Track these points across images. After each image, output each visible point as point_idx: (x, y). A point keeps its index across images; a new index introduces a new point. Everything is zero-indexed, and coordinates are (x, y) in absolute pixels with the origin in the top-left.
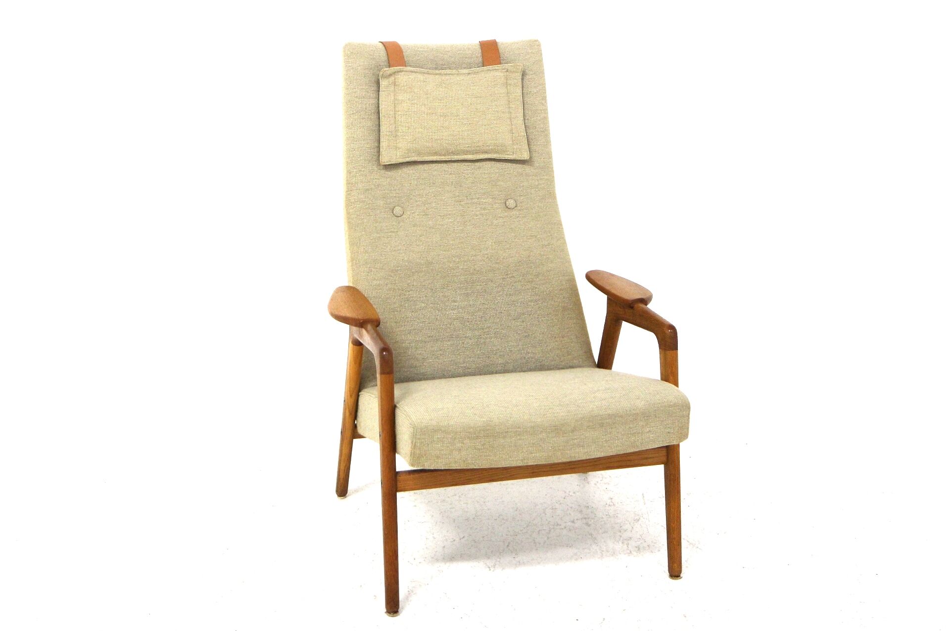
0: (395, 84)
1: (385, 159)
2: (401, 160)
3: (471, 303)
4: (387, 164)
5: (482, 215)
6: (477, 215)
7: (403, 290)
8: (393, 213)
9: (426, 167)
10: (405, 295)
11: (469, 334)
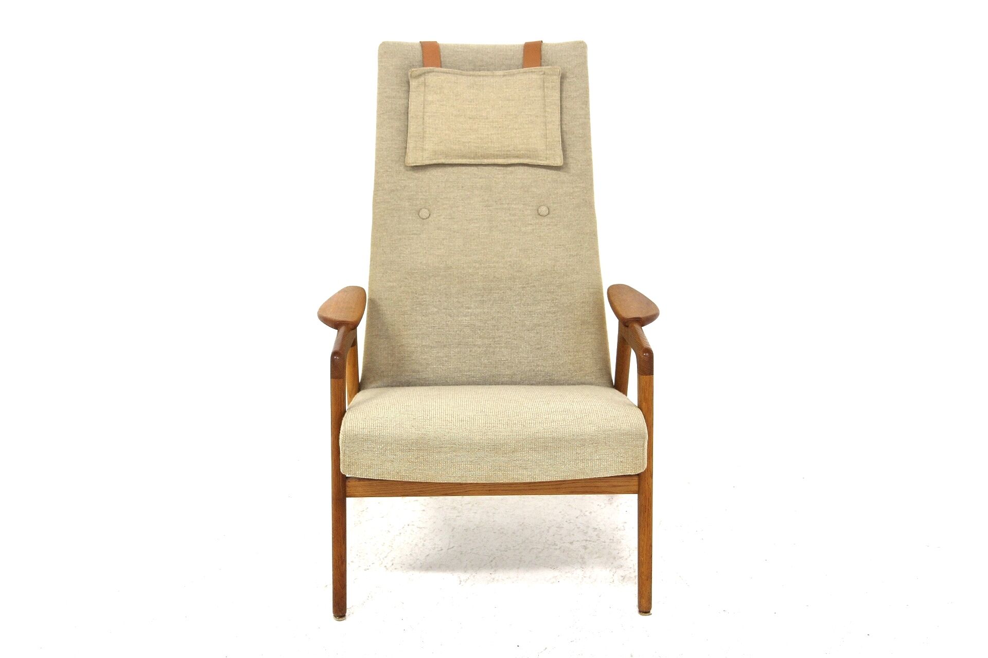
0: (425, 85)
1: (412, 160)
2: (427, 162)
3: (486, 310)
4: (413, 165)
5: (510, 221)
6: (505, 221)
7: (416, 294)
8: (419, 214)
9: (455, 169)
10: (418, 298)
11: (479, 342)
